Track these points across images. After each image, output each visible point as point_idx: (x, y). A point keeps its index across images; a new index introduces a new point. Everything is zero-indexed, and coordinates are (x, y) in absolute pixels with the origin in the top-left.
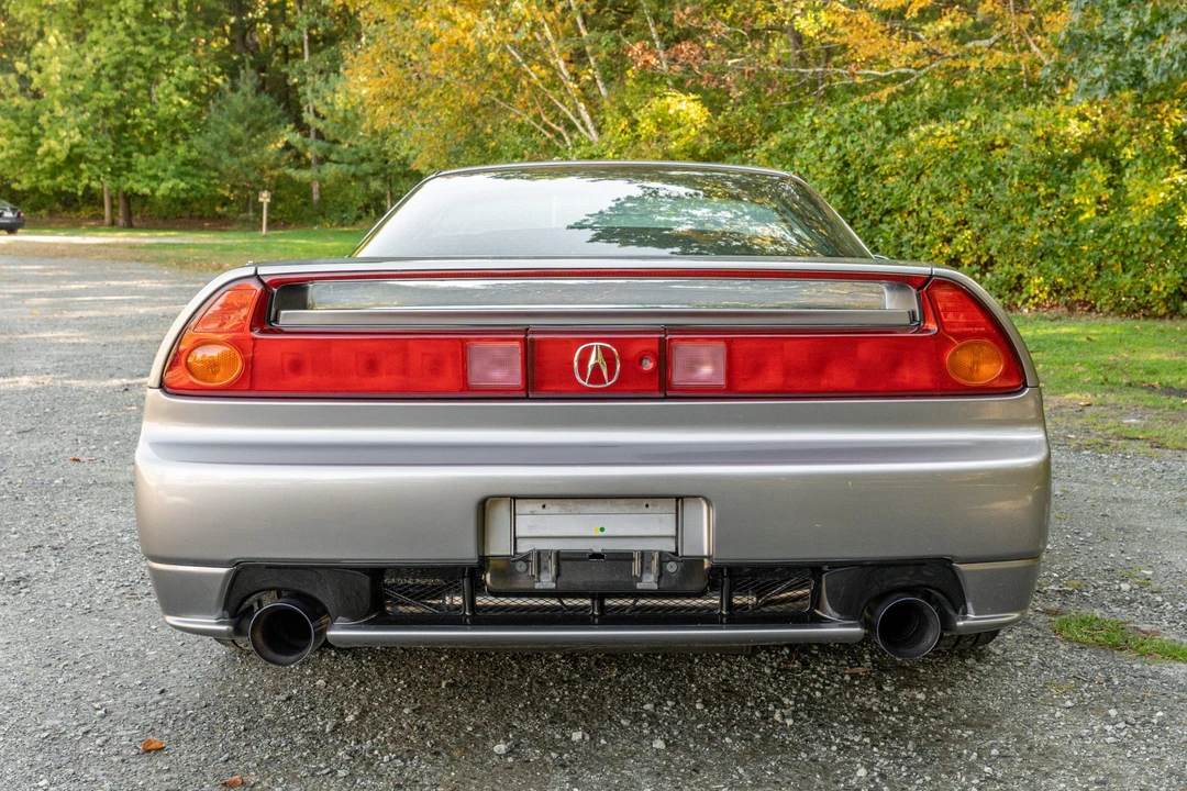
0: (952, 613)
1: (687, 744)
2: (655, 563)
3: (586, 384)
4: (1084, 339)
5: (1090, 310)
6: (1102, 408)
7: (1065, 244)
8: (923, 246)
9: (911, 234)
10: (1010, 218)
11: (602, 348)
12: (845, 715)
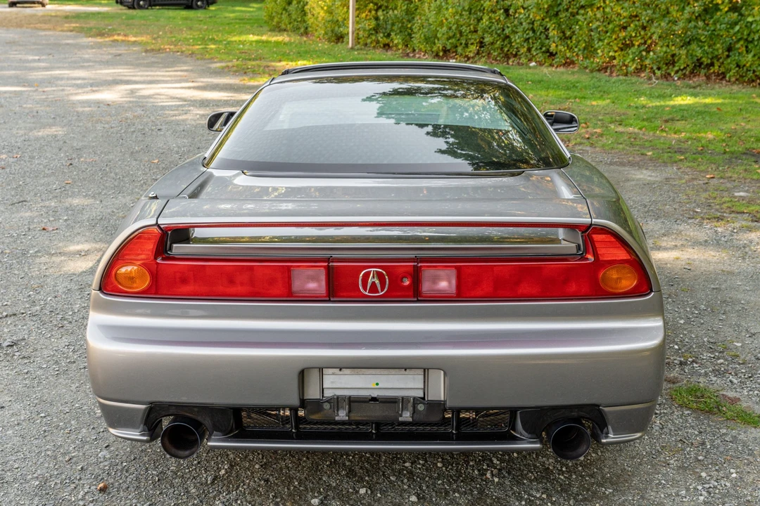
0: (599, 432)
1: (431, 497)
2: (410, 405)
3: (367, 293)
4: (715, 109)
5: (721, 79)
6: (721, 181)
7: (706, 33)
8: (607, 32)
9: (598, 23)
10: (668, 13)
11: (377, 272)
12: (532, 473)
